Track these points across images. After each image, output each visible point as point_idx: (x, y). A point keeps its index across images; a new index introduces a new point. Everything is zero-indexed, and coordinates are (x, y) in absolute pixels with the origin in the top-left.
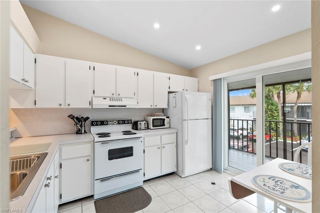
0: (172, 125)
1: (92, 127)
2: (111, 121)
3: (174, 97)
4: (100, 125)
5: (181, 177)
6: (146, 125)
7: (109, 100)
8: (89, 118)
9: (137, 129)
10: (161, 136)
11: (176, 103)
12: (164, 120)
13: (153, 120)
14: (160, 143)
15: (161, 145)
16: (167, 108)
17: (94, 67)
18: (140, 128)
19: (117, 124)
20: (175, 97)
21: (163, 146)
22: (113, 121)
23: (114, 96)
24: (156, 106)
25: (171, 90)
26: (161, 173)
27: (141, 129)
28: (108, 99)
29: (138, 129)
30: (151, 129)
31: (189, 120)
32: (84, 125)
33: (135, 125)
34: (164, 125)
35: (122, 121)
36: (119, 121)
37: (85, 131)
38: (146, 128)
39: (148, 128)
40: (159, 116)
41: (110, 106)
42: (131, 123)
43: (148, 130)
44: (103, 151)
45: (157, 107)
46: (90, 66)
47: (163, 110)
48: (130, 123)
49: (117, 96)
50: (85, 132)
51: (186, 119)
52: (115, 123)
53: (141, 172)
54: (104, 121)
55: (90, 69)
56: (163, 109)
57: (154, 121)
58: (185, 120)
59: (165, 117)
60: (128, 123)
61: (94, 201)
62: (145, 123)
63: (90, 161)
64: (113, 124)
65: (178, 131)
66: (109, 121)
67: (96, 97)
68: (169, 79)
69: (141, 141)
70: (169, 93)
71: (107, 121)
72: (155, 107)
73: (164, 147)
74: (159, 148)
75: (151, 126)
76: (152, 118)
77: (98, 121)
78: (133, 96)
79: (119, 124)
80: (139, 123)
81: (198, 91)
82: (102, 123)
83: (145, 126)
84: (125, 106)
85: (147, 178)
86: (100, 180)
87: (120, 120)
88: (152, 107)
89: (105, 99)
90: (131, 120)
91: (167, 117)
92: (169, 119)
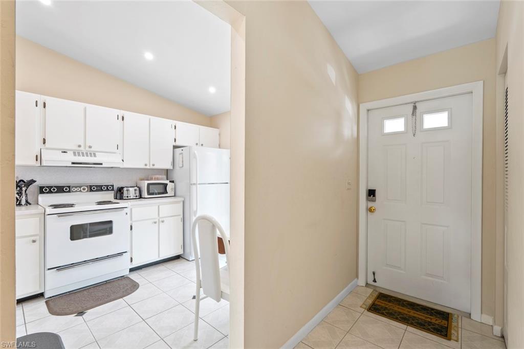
0: (178, 193)
1: (40, 195)
2: (76, 187)
3: (180, 154)
4: (56, 192)
5: (189, 261)
6: (138, 192)
7: (72, 153)
8: (35, 181)
9: (121, 198)
10: (159, 206)
11: (183, 162)
12: (166, 185)
13: (149, 185)
14: (157, 216)
15: (158, 218)
16: (172, 168)
17: (45, 104)
18: (127, 197)
19: (88, 191)
20: (182, 153)
21: (161, 220)
22: (80, 187)
23: (82, 148)
24: (153, 165)
25: (178, 144)
26: (159, 257)
27: (129, 198)
28: (70, 154)
29: (124, 198)
30: (145, 198)
31: (199, 184)
32: (25, 192)
33: (120, 193)
34: (167, 193)
35: (96, 186)
36: (91, 186)
37: (27, 201)
38: (136, 196)
39: (141, 197)
40: (158, 179)
41: (73, 163)
42: (113, 190)
43: (141, 199)
44: (60, 227)
45: (156, 167)
46: (37, 102)
47: (167, 172)
48: (111, 190)
49: (87, 149)
50: (27, 203)
51: (195, 182)
52: (84, 189)
53: (126, 257)
54: (64, 187)
55: (37, 106)
56: (167, 170)
57: (151, 186)
58: (194, 184)
59: (168, 181)
60: (108, 190)
61: (45, 301)
62: (135, 190)
63: (37, 242)
64: (80, 191)
65: (184, 199)
66: (73, 187)
67: (47, 149)
68: (175, 128)
69: (127, 214)
70: (175, 147)
71: (69, 187)
72: (152, 167)
73: (163, 222)
74: (155, 223)
75: (145, 194)
76: (147, 182)
77: (52, 187)
78: (115, 150)
79: (91, 191)
80: (125, 189)
81: (220, 147)
82: (60, 189)
83: (135, 194)
84: (101, 164)
85: (135, 265)
86: (55, 269)
87: (94, 186)
88: (148, 167)
89: (65, 152)
90: (113, 186)
91: (170, 182)
92: (173, 184)
